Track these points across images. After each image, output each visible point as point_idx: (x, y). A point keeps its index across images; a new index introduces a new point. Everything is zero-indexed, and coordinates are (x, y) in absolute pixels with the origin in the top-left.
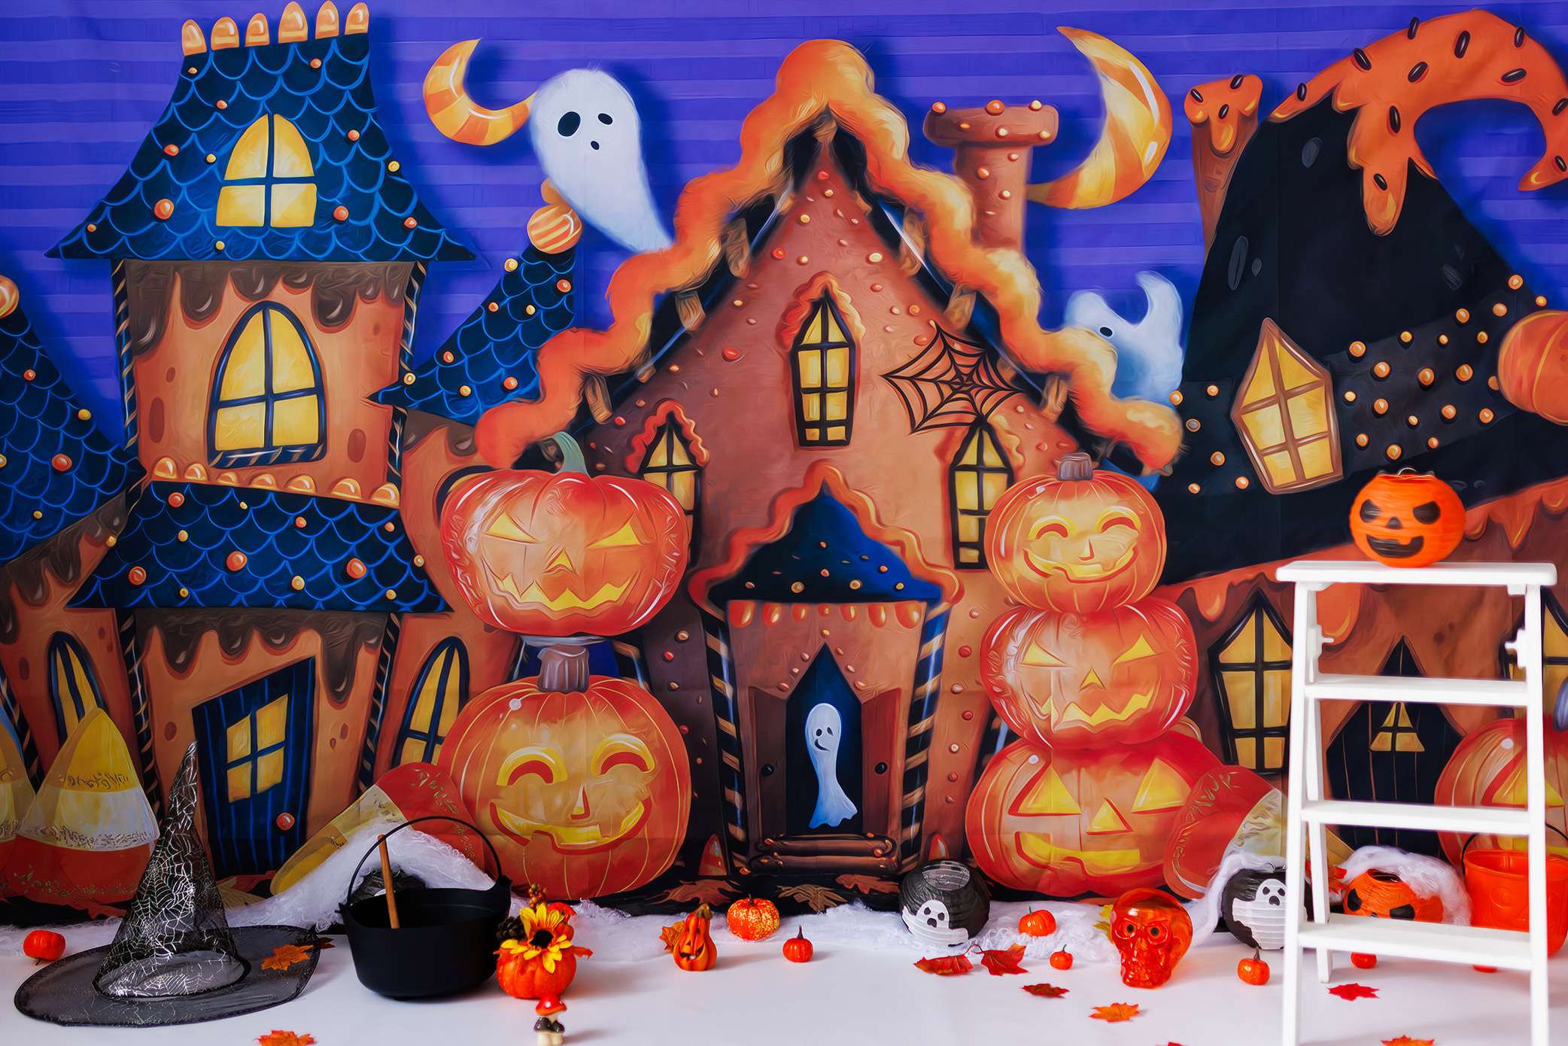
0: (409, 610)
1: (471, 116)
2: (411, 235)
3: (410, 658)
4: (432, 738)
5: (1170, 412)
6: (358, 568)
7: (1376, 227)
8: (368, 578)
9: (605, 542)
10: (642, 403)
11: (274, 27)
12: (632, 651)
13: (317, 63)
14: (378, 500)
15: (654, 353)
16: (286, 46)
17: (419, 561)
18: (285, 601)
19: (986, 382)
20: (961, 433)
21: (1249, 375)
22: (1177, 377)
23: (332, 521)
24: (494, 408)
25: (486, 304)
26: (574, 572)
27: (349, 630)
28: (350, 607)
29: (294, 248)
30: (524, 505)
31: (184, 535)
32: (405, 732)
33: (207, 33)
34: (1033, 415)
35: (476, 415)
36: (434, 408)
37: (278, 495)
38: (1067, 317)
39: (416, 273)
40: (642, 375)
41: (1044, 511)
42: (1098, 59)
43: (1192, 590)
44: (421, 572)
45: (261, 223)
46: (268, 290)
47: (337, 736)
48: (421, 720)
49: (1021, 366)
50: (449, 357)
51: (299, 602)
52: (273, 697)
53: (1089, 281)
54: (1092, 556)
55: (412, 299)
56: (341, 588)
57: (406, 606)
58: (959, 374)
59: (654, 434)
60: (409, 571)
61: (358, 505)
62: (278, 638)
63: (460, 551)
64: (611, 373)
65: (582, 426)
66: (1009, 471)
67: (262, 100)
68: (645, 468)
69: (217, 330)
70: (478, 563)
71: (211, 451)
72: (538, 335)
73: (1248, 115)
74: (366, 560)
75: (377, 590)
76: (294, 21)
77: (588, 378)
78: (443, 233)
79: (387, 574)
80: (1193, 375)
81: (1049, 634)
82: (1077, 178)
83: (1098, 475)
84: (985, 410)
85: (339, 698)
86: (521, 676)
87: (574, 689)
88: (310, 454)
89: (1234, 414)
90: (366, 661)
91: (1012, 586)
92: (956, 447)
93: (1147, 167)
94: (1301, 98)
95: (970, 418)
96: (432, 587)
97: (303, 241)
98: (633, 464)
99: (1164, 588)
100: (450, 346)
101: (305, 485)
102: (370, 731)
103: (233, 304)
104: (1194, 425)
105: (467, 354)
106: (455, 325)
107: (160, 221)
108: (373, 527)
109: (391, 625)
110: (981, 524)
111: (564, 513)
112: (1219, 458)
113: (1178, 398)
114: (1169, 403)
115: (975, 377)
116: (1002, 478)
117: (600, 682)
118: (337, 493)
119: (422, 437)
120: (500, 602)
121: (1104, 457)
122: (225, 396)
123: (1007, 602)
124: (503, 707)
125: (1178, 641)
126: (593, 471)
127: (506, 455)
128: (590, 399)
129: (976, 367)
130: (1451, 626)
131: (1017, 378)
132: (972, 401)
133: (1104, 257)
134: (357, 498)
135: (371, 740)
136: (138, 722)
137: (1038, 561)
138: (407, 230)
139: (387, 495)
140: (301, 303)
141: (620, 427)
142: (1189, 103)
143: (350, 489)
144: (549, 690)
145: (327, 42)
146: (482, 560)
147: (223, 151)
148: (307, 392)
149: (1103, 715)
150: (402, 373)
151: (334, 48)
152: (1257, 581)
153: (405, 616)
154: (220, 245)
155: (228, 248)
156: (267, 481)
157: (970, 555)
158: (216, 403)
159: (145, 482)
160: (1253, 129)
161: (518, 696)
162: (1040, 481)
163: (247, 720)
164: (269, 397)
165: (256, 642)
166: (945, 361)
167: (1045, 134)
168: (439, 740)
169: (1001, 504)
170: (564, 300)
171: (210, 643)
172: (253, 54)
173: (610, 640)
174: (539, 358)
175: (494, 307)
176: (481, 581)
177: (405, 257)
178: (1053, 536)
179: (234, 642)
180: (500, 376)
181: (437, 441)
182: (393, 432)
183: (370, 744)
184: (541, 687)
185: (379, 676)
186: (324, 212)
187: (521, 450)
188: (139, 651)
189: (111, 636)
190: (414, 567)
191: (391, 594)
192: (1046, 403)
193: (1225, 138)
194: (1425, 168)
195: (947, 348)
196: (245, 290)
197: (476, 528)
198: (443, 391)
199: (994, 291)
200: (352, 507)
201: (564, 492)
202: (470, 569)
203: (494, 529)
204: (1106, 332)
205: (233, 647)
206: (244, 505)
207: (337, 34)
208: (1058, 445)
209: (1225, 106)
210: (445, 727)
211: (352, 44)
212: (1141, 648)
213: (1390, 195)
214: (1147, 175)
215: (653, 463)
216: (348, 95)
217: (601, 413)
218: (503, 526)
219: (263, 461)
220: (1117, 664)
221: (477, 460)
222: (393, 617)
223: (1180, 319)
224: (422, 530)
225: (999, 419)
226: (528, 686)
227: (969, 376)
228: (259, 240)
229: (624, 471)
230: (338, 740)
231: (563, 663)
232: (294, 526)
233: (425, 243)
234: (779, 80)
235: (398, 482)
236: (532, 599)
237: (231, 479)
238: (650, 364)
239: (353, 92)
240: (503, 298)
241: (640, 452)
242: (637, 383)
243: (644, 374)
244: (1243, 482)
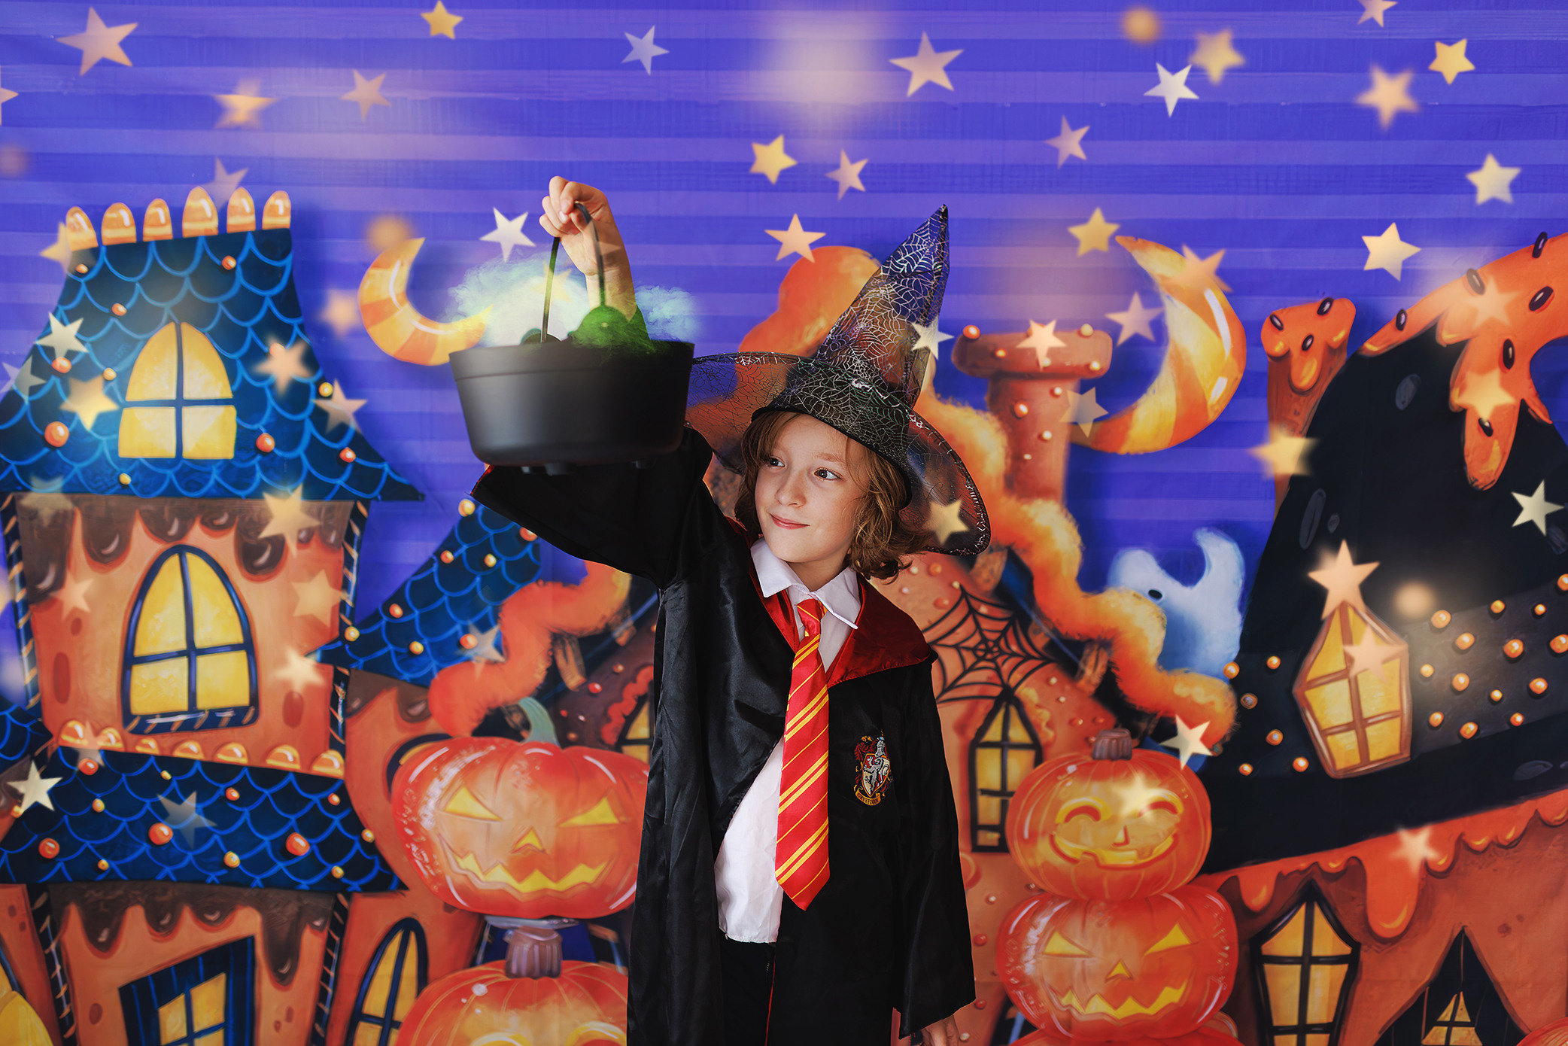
0: (359, 889)
1: (417, 330)
2: (349, 469)
3: (360, 942)
4: (388, 1022)
5: (1224, 686)
6: (300, 844)
7: (1476, 480)
8: (311, 854)
9: (579, 820)
10: (620, 668)
11: (177, 216)
12: (610, 935)
13: (231, 263)
14: (318, 769)
15: (633, 612)
16: (193, 240)
17: (368, 835)
18: (219, 877)
19: (1014, 648)
20: (984, 707)
21: (1317, 645)
22: (1234, 649)
23: (267, 792)
24: (448, 668)
25: (438, 553)
26: (544, 851)
27: (292, 909)
28: (292, 886)
29: (211, 482)
30: (486, 779)
31: (99, 805)
32: (358, 1015)
33: (97, 223)
34: (1068, 687)
35: (430, 675)
36: (381, 668)
37: (203, 763)
38: (1111, 577)
39: (356, 515)
40: (621, 635)
41: (1076, 793)
42: (1163, 277)
43: (1236, 878)
44: (371, 847)
45: (171, 453)
46: (184, 531)
47: (282, 1017)
48: (375, 1003)
49: (1055, 631)
50: (397, 611)
51: (234, 879)
52: (209, 975)
53: (1137, 538)
54: (1127, 842)
55: (352, 546)
56: (281, 865)
57: (355, 885)
58: (984, 640)
59: (634, 703)
60: (357, 846)
61: (296, 774)
62: (212, 913)
63: (415, 826)
64: (586, 633)
65: (551, 691)
66: (1038, 749)
67: (167, 306)
68: (623, 741)
69: (128, 575)
70: (436, 840)
71: (127, 715)
72: (500, 588)
73: (1335, 346)
74: (307, 835)
75: (322, 867)
76: (202, 209)
77: (558, 638)
78: (386, 467)
79: (330, 849)
80: (1252, 645)
81: (1075, 923)
82: (1131, 416)
83: (1138, 754)
84: (1012, 682)
85: (283, 980)
86: (485, 961)
87: (544, 973)
88: (240, 717)
89: (1296, 690)
90: (312, 944)
91: (1035, 871)
92: (978, 722)
93: (1212, 406)
94: (1400, 327)
95: (996, 691)
96: (384, 863)
97: (223, 475)
98: (610, 735)
99: (1205, 877)
100: (398, 598)
101: (236, 753)
102: (319, 1016)
103: (143, 546)
104: (1250, 700)
105: (418, 607)
106: (405, 575)
107: (53, 448)
108: (315, 798)
109: (338, 906)
110: (1004, 807)
111: (532, 787)
112: (1276, 737)
113: (1234, 670)
114: (1222, 676)
115: (1002, 643)
116: (1027, 756)
117: (571, 968)
118: (271, 762)
119: (368, 700)
120: (461, 880)
121: (1145, 732)
122: (141, 650)
123: (1028, 887)
124: (467, 992)
125: (1219, 929)
126: (564, 742)
127: (465, 722)
128: (561, 662)
129: (1003, 633)
130: (1520, 918)
131: (1051, 646)
132: (998, 670)
133: (1157, 510)
134: (297, 767)
135: (320, 1025)
136: (58, 1005)
137: (1068, 847)
138: (344, 464)
139: (331, 764)
140: (224, 547)
141: (594, 695)
142: (1266, 330)
143: (287, 758)
144: (518, 975)
145: (240, 237)
146: (439, 835)
147: (124, 365)
148: (234, 648)
149: (1130, 1008)
150: (343, 627)
151: (250, 244)
152: (1310, 871)
153: (356, 895)
154: (126, 479)
155: (134, 483)
156: (192, 749)
157: (991, 838)
158: (130, 659)
159: (52, 745)
160: (1339, 363)
161: (483, 982)
162: (1072, 760)
163: (181, 998)
164: (192, 652)
165: (187, 917)
166: (970, 624)
167: (1096, 366)
168: (397, 1025)
169: (1027, 783)
170: (529, 549)
171: (135, 920)
172: (153, 250)
173: (584, 923)
174: (500, 615)
175: (449, 556)
176: (440, 858)
177: (342, 495)
178: (1083, 820)
179: (162, 918)
180: (456, 633)
181: (386, 705)
182: (334, 696)
183: (319, 1029)
184: (508, 973)
185: (327, 960)
186: (245, 441)
187: (482, 716)
188: (56, 928)
189: (23, 914)
190: (363, 842)
191: (338, 871)
192: (1083, 672)
193: (1307, 372)
194: (1540, 412)
195: (973, 612)
196: (158, 530)
197: (431, 804)
198: (391, 647)
199: (1028, 548)
200: (291, 777)
201: (532, 764)
202: (427, 846)
203: (451, 807)
204: (1155, 594)
205: (161, 922)
206: (166, 775)
207: (253, 228)
208: (1094, 720)
209: (1310, 337)
210: (401, 1012)
211: (273, 241)
212: (1176, 937)
213: (1496, 443)
214: (1212, 416)
215: (631, 735)
216: (268, 302)
217: (573, 678)
218: (463, 801)
219: (187, 727)
220: (1148, 956)
221: (432, 726)
222: (341, 897)
223: (1241, 582)
224: (370, 803)
225: (1028, 693)
226: (493, 971)
227: (996, 642)
228: (170, 473)
229: (598, 743)
230: (284, 1024)
231: (532, 948)
232: (224, 799)
233: (364, 478)
234: (782, 295)
235: (343, 750)
236: (497, 878)
237: (150, 746)
238: (630, 622)
239: (274, 298)
240: (459, 546)
241: (618, 722)
242: (614, 647)
243: (622, 635)
244: (1301, 763)
